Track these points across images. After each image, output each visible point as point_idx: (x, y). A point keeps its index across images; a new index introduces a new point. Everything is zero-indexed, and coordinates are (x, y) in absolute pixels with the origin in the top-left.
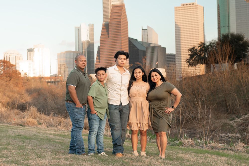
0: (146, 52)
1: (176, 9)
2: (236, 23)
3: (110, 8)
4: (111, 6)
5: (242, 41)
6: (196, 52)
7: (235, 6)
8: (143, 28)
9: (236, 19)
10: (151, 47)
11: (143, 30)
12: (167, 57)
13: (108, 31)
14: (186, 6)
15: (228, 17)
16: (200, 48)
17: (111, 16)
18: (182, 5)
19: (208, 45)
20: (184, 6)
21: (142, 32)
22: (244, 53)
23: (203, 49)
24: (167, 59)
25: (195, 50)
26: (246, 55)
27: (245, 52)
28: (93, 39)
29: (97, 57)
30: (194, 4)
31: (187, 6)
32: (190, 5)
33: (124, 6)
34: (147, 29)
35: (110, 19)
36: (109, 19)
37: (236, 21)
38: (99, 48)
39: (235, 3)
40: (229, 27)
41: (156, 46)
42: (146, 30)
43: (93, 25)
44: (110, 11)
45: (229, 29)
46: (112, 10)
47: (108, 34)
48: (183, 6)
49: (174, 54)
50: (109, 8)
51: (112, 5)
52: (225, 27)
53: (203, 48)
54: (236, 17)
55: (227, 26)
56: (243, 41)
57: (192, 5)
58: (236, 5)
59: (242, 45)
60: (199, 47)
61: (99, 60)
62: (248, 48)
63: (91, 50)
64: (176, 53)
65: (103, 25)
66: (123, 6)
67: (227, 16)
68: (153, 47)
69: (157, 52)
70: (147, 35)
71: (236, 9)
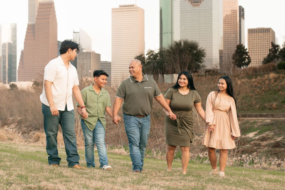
0: (78, 57)
1: (114, 10)
2: (181, 30)
3: (37, 6)
4: (38, 4)
5: (195, 50)
6: (143, 60)
7: (179, 10)
8: (75, 31)
9: (181, 25)
10: (84, 53)
11: (74, 32)
12: (101, 65)
13: (34, 33)
14: (124, 7)
15: (171, 23)
16: (148, 56)
17: (37, 15)
18: (120, 6)
19: (158, 53)
20: (123, 8)
21: (73, 35)
22: (197, 64)
23: (152, 57)
24: (101, 67)
25: (143, 58)
26: (200, 65)
27: (199, 63)
28: (15, 41)
29: (20, 62)
30: (133, 6)
31: (126, 7)
32: (129, 7)
33: (54, 4)
34: (79, 32)
35: (37, 19)
36: (35, 19)
37: (180, 27)
38: (22, 53)
39: (179, 7)
40: (172, 33)
41: (89, 52)
42: (77, 33)
43: (16, 24)
44: (37, 9)
45: (172, 36)
46: (39, 8)
47: (34, 36)
48: (121, 8)
49: (109, 62)
50: (35, 6)
51: (39, 2)
52: (167, 33)
53: (151, 55)
54: (181, 23)
55: (170, 33)
56: (197, 50)
57: (131, 7)
58: (181, 9)
59: (196, 54)
60: (147, 54)
61: (22, 66)
62: (202, 58)
63: (13, 54)
64: (112, 61)
65: (28, 26)
66: (52, 4)
67: (171, 21)
68: (86, 52)
69: (90, 59)
70: (79, 39)
71: (181, 13)
